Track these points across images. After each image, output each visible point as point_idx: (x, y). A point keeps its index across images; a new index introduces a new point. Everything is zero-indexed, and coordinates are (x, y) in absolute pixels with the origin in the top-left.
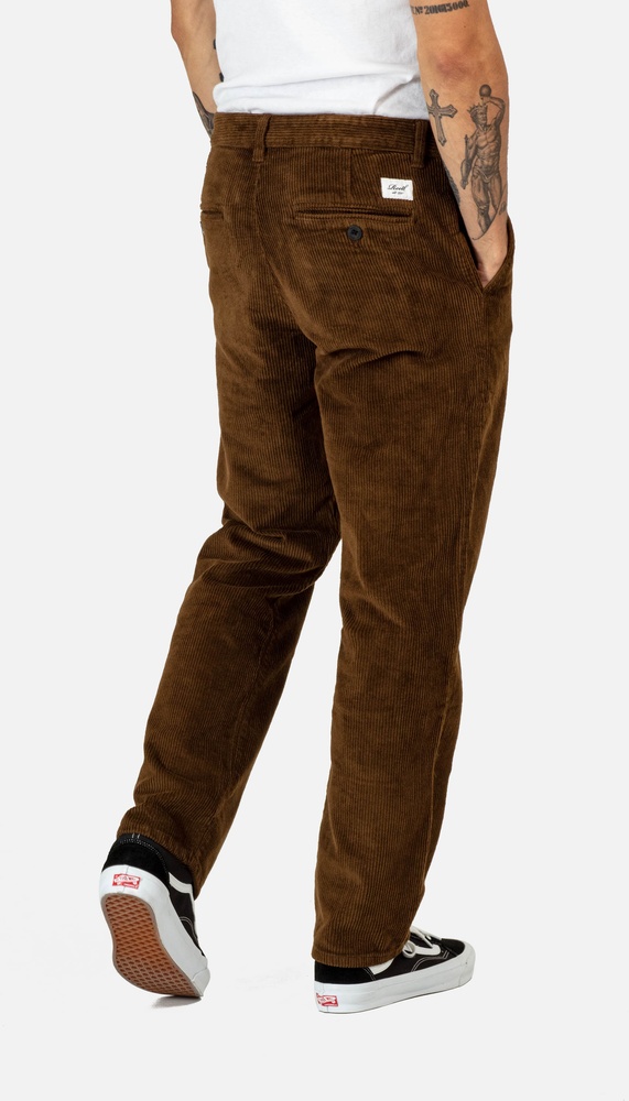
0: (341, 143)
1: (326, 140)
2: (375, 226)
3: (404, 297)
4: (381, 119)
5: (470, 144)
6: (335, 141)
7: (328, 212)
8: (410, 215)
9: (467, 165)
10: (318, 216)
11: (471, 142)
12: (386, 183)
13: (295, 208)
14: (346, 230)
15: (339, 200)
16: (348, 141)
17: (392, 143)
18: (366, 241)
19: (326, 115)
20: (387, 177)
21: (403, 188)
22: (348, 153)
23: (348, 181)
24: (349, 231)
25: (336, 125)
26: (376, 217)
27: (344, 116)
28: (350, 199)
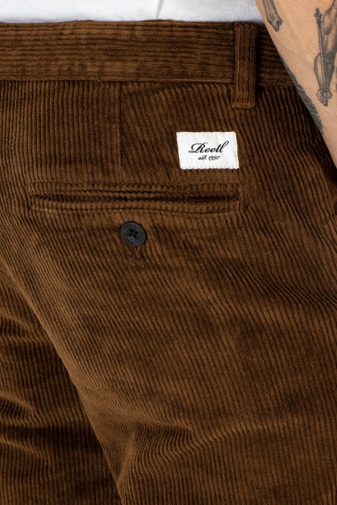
0: (101, 73)
1: (76, 69)
2: (168, 221)
3: (229, 340)
4: (171, 25)
5: (326, 25)
6: (92, 69)
7: (84, 200)
8: (235, 197)
9: (325, 65)
10: (68, 205)
11: (327, 21)
12: (185, 140)
13: (31, 190)
14: (118, 229)
15: (100, 177)
16: (114, 69)
17: (192, 69)
18: (155, 249)
19: (76, 25)
20: (187, 130)
21: (220, 149)
22: (115, 92)
23: (116, 141)
24: (123, 231)
25: (92, 41)
26: (170, 206)
27: (106, 24)
28: (122, 175)
